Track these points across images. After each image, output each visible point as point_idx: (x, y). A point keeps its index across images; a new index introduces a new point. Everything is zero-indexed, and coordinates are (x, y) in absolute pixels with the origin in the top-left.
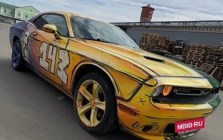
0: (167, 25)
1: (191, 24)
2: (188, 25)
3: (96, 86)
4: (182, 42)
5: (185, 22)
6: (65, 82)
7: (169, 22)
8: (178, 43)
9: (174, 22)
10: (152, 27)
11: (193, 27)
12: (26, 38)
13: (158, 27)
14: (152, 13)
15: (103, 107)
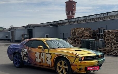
0: (88, 18)
1: (105, 15)
2: (103, 16)
3: (63, 62)
4: (103, 29)
5: (100, 14)
6: (51, 64)
7: (89, 16)
8: (99, 30)
9: (92, 15)
10: (77, 21)
11: (107, 17)
12: (25, 52)
13: (82, 20)
14: (75, 5)
15: (67, 67)
